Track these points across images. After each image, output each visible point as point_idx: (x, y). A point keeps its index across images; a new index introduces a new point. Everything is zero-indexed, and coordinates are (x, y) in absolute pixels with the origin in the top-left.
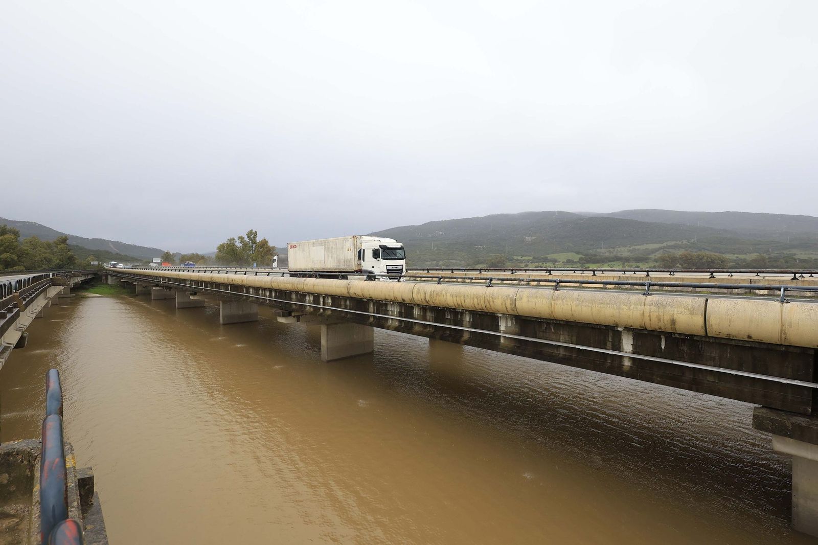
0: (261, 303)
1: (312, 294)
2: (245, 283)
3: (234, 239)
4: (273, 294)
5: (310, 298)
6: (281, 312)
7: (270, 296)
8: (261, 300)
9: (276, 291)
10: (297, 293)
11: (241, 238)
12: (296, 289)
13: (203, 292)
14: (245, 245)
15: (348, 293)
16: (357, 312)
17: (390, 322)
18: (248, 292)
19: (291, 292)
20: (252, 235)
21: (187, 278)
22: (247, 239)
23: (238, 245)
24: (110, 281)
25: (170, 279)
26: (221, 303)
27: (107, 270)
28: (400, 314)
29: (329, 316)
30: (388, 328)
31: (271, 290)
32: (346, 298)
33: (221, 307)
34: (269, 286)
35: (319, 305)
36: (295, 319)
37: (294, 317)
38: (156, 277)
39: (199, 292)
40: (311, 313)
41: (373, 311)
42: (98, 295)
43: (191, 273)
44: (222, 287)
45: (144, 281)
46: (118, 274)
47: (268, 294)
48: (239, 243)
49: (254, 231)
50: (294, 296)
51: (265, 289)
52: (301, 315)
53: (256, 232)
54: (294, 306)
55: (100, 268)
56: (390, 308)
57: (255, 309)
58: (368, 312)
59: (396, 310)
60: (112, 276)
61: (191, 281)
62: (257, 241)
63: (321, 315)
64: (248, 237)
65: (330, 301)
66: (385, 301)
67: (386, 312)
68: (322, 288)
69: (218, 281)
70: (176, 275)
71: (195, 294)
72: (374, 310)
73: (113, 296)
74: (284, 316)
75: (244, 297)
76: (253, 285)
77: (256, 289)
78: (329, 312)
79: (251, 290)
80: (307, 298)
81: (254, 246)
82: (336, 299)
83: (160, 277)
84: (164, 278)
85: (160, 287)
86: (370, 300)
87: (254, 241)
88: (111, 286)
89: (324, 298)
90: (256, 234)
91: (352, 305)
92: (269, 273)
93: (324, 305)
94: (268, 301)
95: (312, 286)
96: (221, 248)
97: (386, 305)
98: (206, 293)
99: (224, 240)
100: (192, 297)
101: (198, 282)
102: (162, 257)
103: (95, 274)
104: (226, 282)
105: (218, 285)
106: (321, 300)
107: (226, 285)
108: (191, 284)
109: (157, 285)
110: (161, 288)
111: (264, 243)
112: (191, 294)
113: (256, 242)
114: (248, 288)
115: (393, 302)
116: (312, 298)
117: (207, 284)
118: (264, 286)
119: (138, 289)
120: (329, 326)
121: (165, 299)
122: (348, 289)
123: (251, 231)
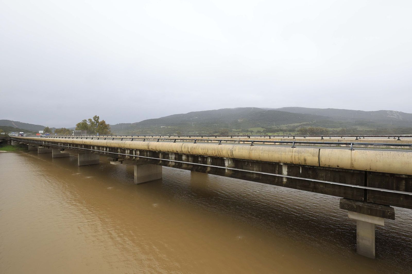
0: (102, 154)
1: (129, 149)
2: (92, 144)
3: (86, 120)
4: (108, 150)
5: (128, 151)
6: (112, 159)
7: (106, 150)
8: (101, 153)
9: (109, 148)
10: (121, 149)
11: (90, 120)
12: (121, 147)
13: (68, 149)
14: (92, 123)
15: (148, 148)
16: (153, 158)
17: (170, 163)
18: (93, 148)
19: (118, 148)
20: (96, 118)
21: (59, 142)
22: (93, 120)
23: (88, 123)
24: (12, 144)
25: (48, 142)
26: (78, 155)
27: (10, 137)
28: (176, 159)
29: (138, 161)
30: (169, 166)
31: (106, 148)
32: (147, 151)
33: (78, 157)
34: (106, 146)
35: (133, 155)
36: (120, 162)
37: (119, 161)
38: (41, 141)
39: (66, 149)
40: (129, 159)
41: (161, 158)
42: (5, 151)
43: (61, 139)
44: (79, 146)
45: (33, 143)
46: (16, 139)
47: (105, 149)
48: (89, 122)
49: (97, 116)
50: (119, 150)
51: (103, 147)
52: (123, 160)
53: (99, 117)
54: (119, 156)
55: (7, 136)
56: (170, 156)
57: (98, 157)
58: (159, 158)
59: (173, 157)
60: (14, 141)
61: (61, 143)
62: (99, 121)
63: (134, 160)
64: (94, 119)
65: (138, 153)
66: (168, 152)
67: (168, 158)
68: (134, 146)
69: (76, 143)
70: (52, 140)
71: (63, 150)
72: (162, 157)
73: (14, 152)
74: (113, 161)
75: (92, 151)
76: (96, 144)
77: (98, 147)
78: (138, 159)
79: (95, 148)
80: (126, 151)
81: (97, 124)
82: (142, 152)
83: (43, 141)
84: (45, 141)
85: (43, 146)
86: (160, 152)
87: (97, 122)
88: (13, 146)
89: (135, 151)
90: (98, 117)
91: (150, 154)
92: (106, 138)
93: (135, 155)
94: (105, 153)
95: (129, 145)
96: (79, 125)
97: (168, 154)
98: (70, 149)
99: (80, 121)
100: (61, 152)
101: (65, 144)
102: (44, 130)
103: (3, 140)
104: (81, 143)
105: (77, 145)
106: (134, 152)
107: (81, 145)
108: (61, 145)
109: (41, 146)
110: (43, 147)
111: (103, 123)
112: (61, 150)
113: (98, 122)
114: (93, 146)
115: (172, 153)
116: (129, 151)
117: (70, 144)
118: (103, 145)
119: (29, 148)
120: (138, 166)
121: (46, 153)
122: (148, 146)
123: (96, 116)
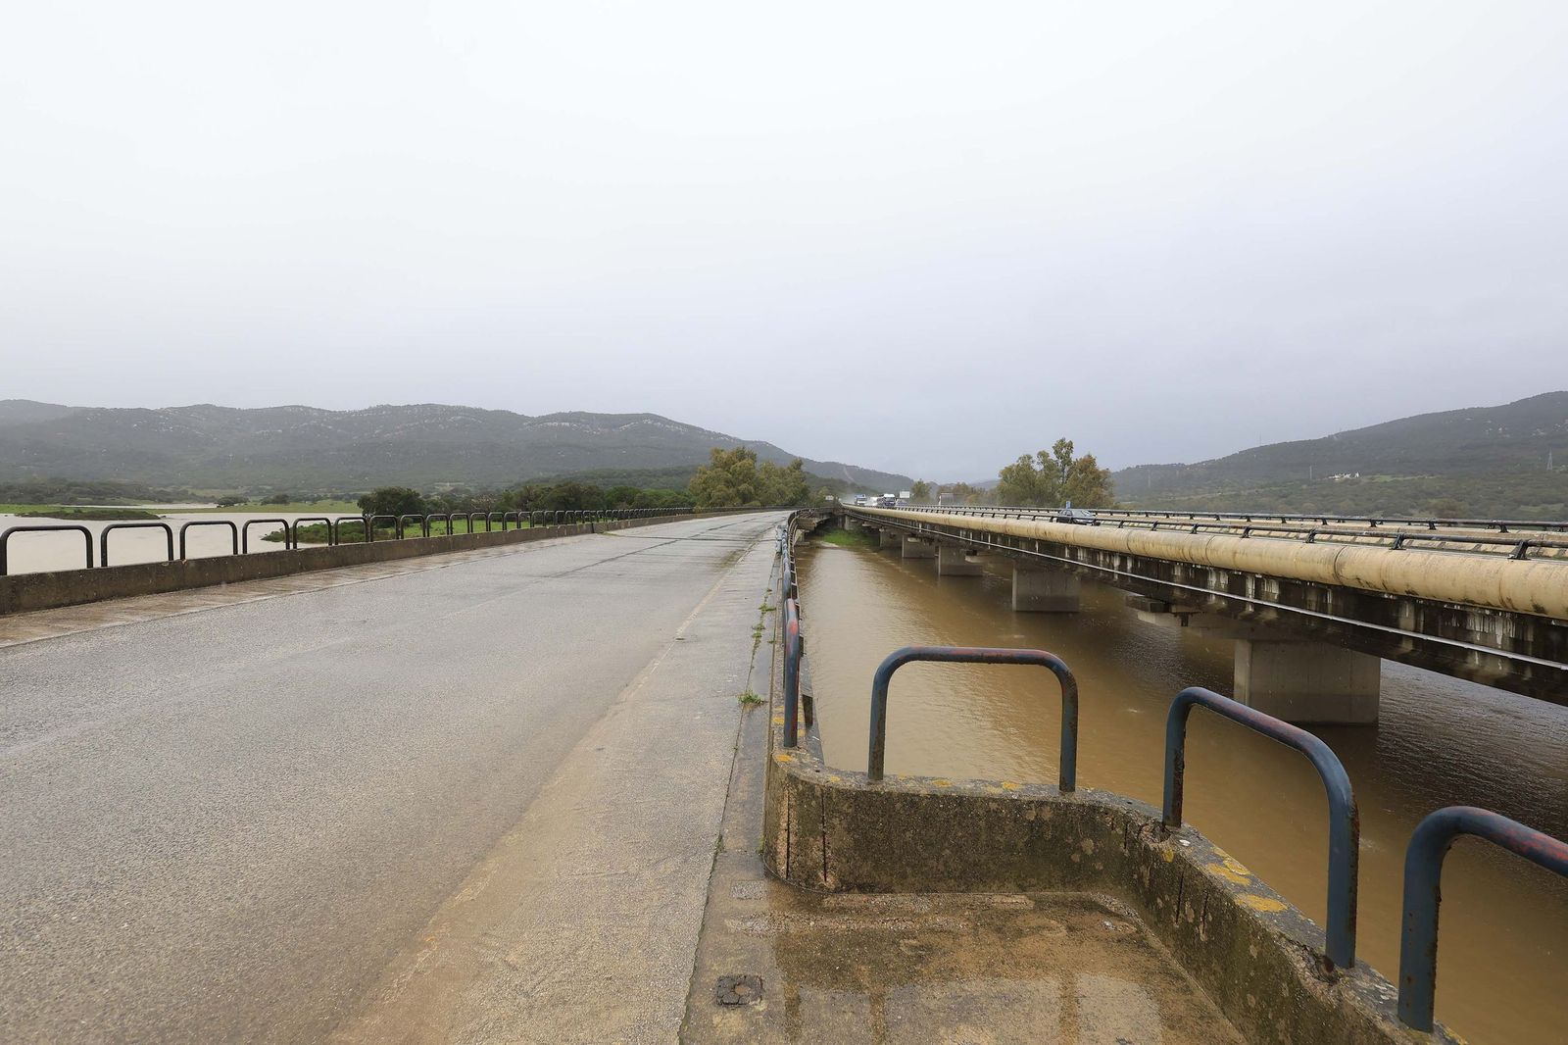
0: (1106, 580)
1: (1227, 571)
2: (1070, 539)
3: (1030, 458)
4: (1129, 565)
5: (1218, 578)
6: (1148, 602)
7: (1122, 567)
8: (1101, 574)
9: (1136, 558)
10: (1187, 566)
11: (1043, 455)
12: (1188, 557)
13: (988, 552)
14: (1049, 466)
15: (1336, 575)
16: (1359, 623)
17: (1477, 660)
18: (1074, 556)
19: (1172, 563)
20: (1064, 448)
21: (962, 526)
22: (1053, 457)
23: (1038, 467)
24: (847, 526)
25: (933, 526)
26: (1015, 573)
27: (844, 509)
28: (1517, 645)
29: (1269, 624)
30: (1470, 676)
31: (1124, 557)
32: (1321, 588)
33: (1015, 579)
34: (1125, 549)
35: (1244, 596)
36: (1178, 620)
37: (1176, 614)
38: (913, 521)
39: (981, 550)
40: (1221, 612)
41: (1412, 626)
42: (834, 545)
43: (968, 518)
44: (1024, 545)
45: (893, 527)
46: (858, 516)
47: (1117, 563)
48: (1038, 463)
49: (1067, 441)
50: (1178, 572)
51: (1111, 554)
52: (1192, 614)
53: (1071, 443)
54: (1177, 593)
55: (836, 505)
56: (1476, 625)
57: (1073, 589)
58: (1398, 628)
59: (1501, 632)
60: (851, 518)
61: (968, 530)
62: (1073, 460)
63: (1249, 618)
64: (1056, 452)
65: (1275, 590)
66: (1461, 606)
67: (1463, 633)
68: (1258, 559)
69: (1017, 532)
70: (945, 520)
71: (974, 553)
72: (1417, 624)
73: (852, 548)
74: (1154, 610)
75: (1066, 566)
76: (1087, 543)
77: (1093, 552)
78: (1272, 615)
79: (1081, 554)
80: (1213, 580)
81: (1067, 469)
82: (1293, 587)
83: (919, 522)
84: (924, 524)
85: (917, 538)
86: (1410, 598)
87: (1066, 461)
88: (849, 533)
89: (1258, 583)
90: (1070, 446)
91: (1340, 603)
92: (1123, 522)
93: (1255, 598)
94: (1116, 577)
95: (1231, 554)
96: (1007, 474)
97: (1463, 616)
98: (992, 553)
99: (1012, 460)
100: (968, 559)
101: (979, 533)
102: (913, 490)
103: (831, 514)
104: (1033, 534)
105: (1016, 540)
106: (1250, 586)
107: (1030, 542)
108: (967, 536)
109: (913, 535)
110: (919, 540)
111: (1088, 464)
112: (968, 554)
113: (1070, 461)
114: (1074, 549)
115: (1495, 612)
116: (1224, 580)
117: (995, 536)
118: (1110, 546)
119: (883, 539)
120: (1255, 644)
121: (921, 558)
122: (1337, 568)
123: (1062, 441)
